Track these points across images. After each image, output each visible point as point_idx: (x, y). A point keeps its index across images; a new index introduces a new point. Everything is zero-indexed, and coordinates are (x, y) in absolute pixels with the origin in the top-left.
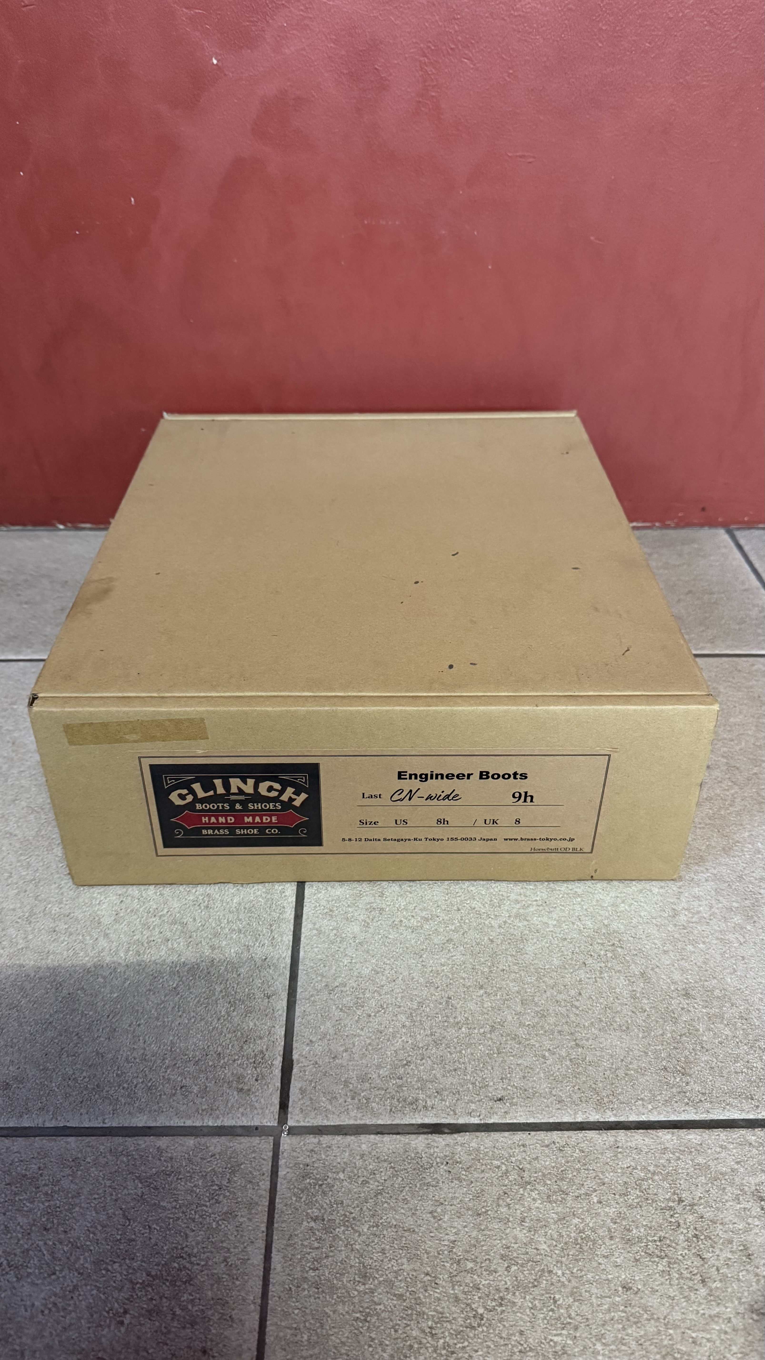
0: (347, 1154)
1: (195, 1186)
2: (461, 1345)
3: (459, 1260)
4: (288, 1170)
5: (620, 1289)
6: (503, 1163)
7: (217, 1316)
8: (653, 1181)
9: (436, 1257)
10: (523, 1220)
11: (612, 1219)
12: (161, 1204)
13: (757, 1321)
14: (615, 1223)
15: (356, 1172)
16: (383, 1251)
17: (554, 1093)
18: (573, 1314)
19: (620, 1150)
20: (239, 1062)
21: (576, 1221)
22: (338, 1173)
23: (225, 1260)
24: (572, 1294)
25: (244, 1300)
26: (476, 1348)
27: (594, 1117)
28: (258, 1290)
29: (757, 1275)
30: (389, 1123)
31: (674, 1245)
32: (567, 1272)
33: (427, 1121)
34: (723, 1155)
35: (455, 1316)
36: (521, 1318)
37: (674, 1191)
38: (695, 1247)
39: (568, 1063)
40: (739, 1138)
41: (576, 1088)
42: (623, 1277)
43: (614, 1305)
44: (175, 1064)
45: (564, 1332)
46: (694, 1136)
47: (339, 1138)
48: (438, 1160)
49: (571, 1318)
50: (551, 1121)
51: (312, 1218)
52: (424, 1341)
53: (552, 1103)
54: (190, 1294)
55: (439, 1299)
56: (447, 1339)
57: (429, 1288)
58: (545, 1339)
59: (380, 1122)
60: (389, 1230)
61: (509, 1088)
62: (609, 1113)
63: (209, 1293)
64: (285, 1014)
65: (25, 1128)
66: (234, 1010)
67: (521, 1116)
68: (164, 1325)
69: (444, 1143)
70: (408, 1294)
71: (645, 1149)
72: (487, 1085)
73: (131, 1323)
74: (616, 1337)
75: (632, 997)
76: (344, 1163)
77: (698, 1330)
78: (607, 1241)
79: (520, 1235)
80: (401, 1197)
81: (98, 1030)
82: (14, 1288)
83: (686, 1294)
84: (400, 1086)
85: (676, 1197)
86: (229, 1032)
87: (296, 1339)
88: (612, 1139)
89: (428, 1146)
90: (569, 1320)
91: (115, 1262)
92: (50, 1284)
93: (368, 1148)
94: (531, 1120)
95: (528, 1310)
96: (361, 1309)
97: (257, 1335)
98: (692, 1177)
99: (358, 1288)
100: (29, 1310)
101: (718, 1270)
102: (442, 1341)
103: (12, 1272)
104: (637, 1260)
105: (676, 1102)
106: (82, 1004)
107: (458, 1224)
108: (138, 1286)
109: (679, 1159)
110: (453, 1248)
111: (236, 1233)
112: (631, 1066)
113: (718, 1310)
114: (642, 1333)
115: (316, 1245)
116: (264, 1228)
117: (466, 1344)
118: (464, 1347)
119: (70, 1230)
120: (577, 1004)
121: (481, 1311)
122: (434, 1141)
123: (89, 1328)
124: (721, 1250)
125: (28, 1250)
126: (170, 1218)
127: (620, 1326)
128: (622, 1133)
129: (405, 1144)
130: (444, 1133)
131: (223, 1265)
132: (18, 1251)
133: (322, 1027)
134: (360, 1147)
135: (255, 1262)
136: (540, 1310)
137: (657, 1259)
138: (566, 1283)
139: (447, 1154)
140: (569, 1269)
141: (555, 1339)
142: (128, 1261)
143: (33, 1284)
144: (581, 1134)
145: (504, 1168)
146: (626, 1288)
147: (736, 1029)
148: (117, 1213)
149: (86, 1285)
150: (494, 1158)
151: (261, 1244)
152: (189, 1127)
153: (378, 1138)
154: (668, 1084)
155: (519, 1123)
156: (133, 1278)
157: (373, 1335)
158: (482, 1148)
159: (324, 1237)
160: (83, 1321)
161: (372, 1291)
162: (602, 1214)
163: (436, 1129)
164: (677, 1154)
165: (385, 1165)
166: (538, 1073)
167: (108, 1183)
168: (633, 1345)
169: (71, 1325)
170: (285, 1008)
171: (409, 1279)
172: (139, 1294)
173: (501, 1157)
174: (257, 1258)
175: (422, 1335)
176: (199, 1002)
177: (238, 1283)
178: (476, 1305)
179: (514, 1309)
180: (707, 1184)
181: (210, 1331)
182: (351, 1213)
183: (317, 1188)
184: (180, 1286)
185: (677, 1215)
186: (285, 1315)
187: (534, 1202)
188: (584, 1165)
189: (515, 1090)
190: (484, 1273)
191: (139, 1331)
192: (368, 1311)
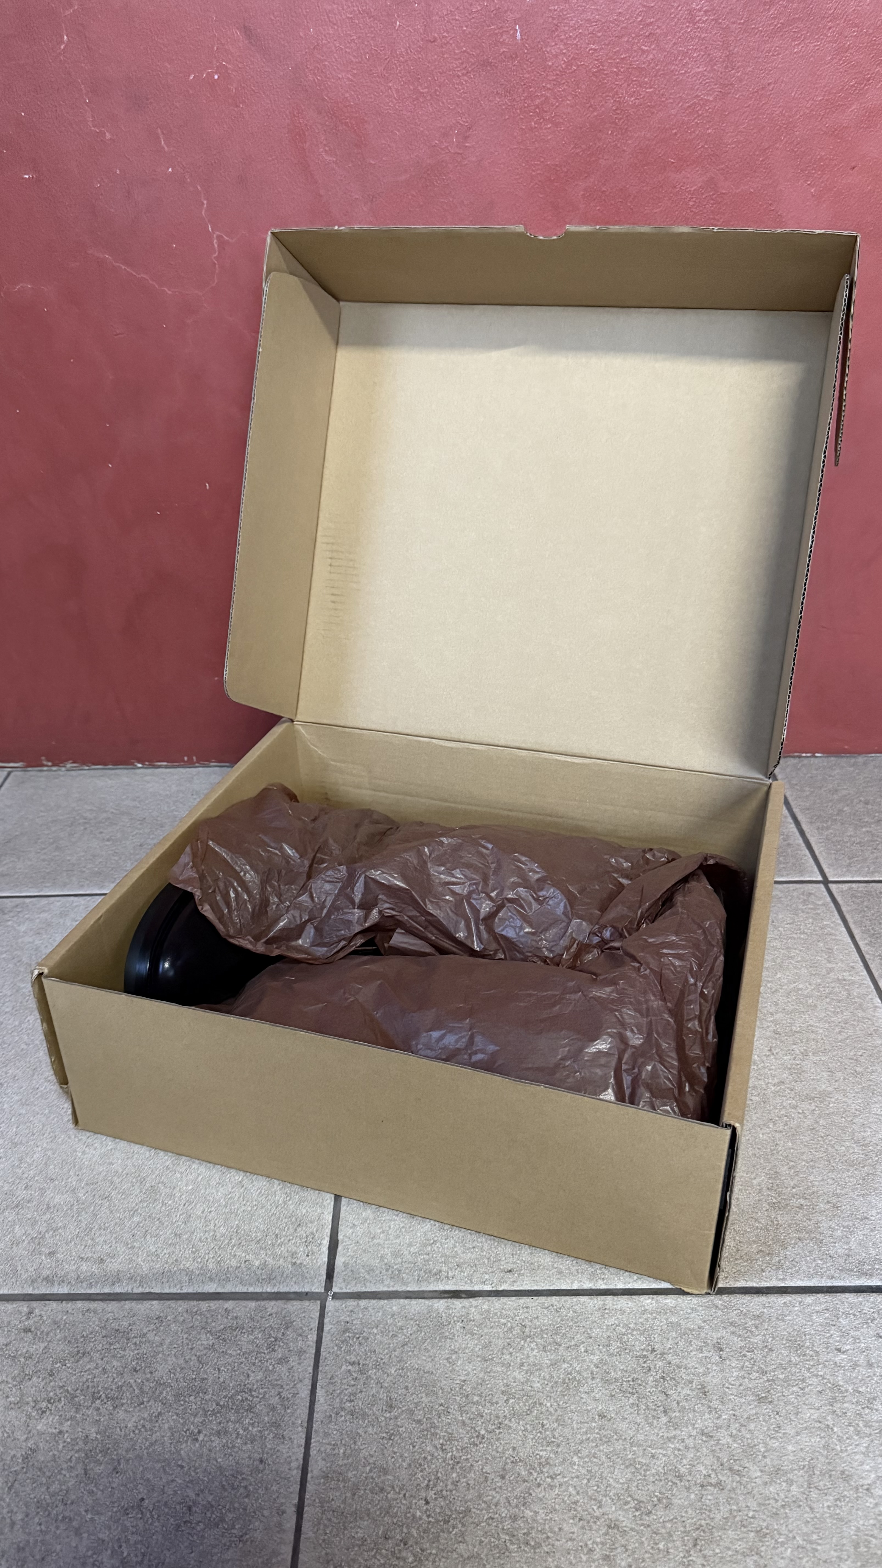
0: (380, 1314)
1: (256, 1338)
2: (465, 1457)
3: (468, 1395)
4: (332, 1326)
5: (597, 1417)
6: (508, 1321)
7: (271, 1435)
8: (632, 1335)
9: (449, 1393)
10: (522, 1365)
11: (595, 1365)
12: (228, 1352)
13: (706, 1441)
14: (597, 1367)
15: (387, 1328)
16: (407, 1388)
17: (555, 1265)
18: (557, 1435)
19: (607, 1311)
20: (293, 1241)
21: (565, 1366)
22: (373, 1328)
23: (279, 1394)
24: (557, 1420)
25: (293, 1423)
27: (588, 1285)
28: (305, 1417)
29: (710, 1407)
30: (416, 1289)
31: (644, 1384)
32: (555, 1404)
33: (448, 1288)
34: (692, 1315)
35: (462, 1436)
36: (514, 1438)
37: (649, 1344)
38: (661, 1386)
40: (708, 1302)
41: (575, 1262)
42: (600, 1408)
43: (590, 1430)
44: (240, 1243)
45: (549, 1448)
47: (374, 1301)
48: (455, 1318)
49: (554, 1438)
50: (551, 1288)
51: (350, 1363)
52: (436, 1454)
53: (553, 1274)
54: (251, 1419)
55: (450, 1424)
56: (454, 1453)
57: (442, 1415)
58: (533, 1453)
59: (409, 1289)
60: (412, 1372)
61: (518, 1262)
62: (600, 1282)
63: (266, 1419)
65: (117, 1294)
66: (290, 1200)
67: (526, 1284)
68: (230, 1441)
69: (461, 1305)
70: (425, 1419)
71: (628, 1311)
72: (500, 1260)
73: (203, 1440)
74: (590, 1452)
76: (378, 1321)
77: (657, 1448)
78: (589, 1381)
79: (519, 1377)
80: (423, 1347)
81: (176, 1216)
82: (111, 1414)
83: (650, 1421)
84: (428, 1261)
85: (649, 1347)
86: (286, 1218)
87: (334, 1452)
88: (602, 1303)
89: (448, 1308)
90: (553, 1440)
91: (191, 1395)
92: (139, 1411)
93: (398, 1309)
94: (535, 1288)
95: (520, 1432)
96: (387, 1431)
97: (303, 1450)
98: (664, 1332)
99: (385, 1415)
100: (123, 1430)
101: (678, 1403)
102: (450, 1454)
103: (109, 1403)
104: (613, 1396)
106: (163, 1195)
107: (469, 1367)
108: (209, 1413)
109: (655, 1318)
110: (463, 1385)
111: (287, 1374)
113: (674, 1433)
114: (612, 1449)
115: (353, 1383)
116: (310, 1370)
117: (469, 1456)
118: (467, 1459)
119: (155, 1371)
121: (483, 1432)
122: (453, 1304)
123: (171, 1444)
124: (682, 1388)
125: (122, 1386)
126: (235, 1362)
127: (595, 1444)
128: (610, 1298)
129: (429, 1306)
130: (461, 1298)
131: (277, 1398)
132: (114, 1387)
134: (391, 1308)
135: (303, 1395)
136: (531, 1432)
137: (629, 1395)
138: (553, 1412)
139: (463, 1313)
140: (556, 1402)
141: (541, 1453)
142: (201, 1395)
143: (126, 1411)
144: (575, 1299)
145: (509, 1325)
146: (602, 1416)
148: (192, 1358)
149: (168, 1412)
150: (501, 1317)
151: (308, 1382)
152: (251, 1293)
153: (406, 1301)
155: (525, 1290)
156: (206, 1407)
157: (395, 1450)
158: (492, 1309)
159: (359, 1377)
160: (166, 1438)
161: (396, 1418)
162: (588, 1360)
163: (456, 1294)
164: (654, 1315)
165: (411, 1322)
167: (185, 1336)
168: (604, 1458)
169: (156, 1441)
171: (426, 1409)
172: (210, 1419)
173: (508, 1316)
174: (304, 1393)
176: (260, 1193)
177: (289, 1411)
178: (479, 1428)
179: (510, 1431)
180: (677, 1338)
181: (266, 1446)
182: (382, 1359)
183: (355, 1340)
184: (243, 1413)
185: (649, 1362)
186: (326, 1435)
187: (532, 1351)
188: (576, 1323)
189: (523, 1264)
190: (487, 1404)
191: (210, 1446)
192: (392, 1432)
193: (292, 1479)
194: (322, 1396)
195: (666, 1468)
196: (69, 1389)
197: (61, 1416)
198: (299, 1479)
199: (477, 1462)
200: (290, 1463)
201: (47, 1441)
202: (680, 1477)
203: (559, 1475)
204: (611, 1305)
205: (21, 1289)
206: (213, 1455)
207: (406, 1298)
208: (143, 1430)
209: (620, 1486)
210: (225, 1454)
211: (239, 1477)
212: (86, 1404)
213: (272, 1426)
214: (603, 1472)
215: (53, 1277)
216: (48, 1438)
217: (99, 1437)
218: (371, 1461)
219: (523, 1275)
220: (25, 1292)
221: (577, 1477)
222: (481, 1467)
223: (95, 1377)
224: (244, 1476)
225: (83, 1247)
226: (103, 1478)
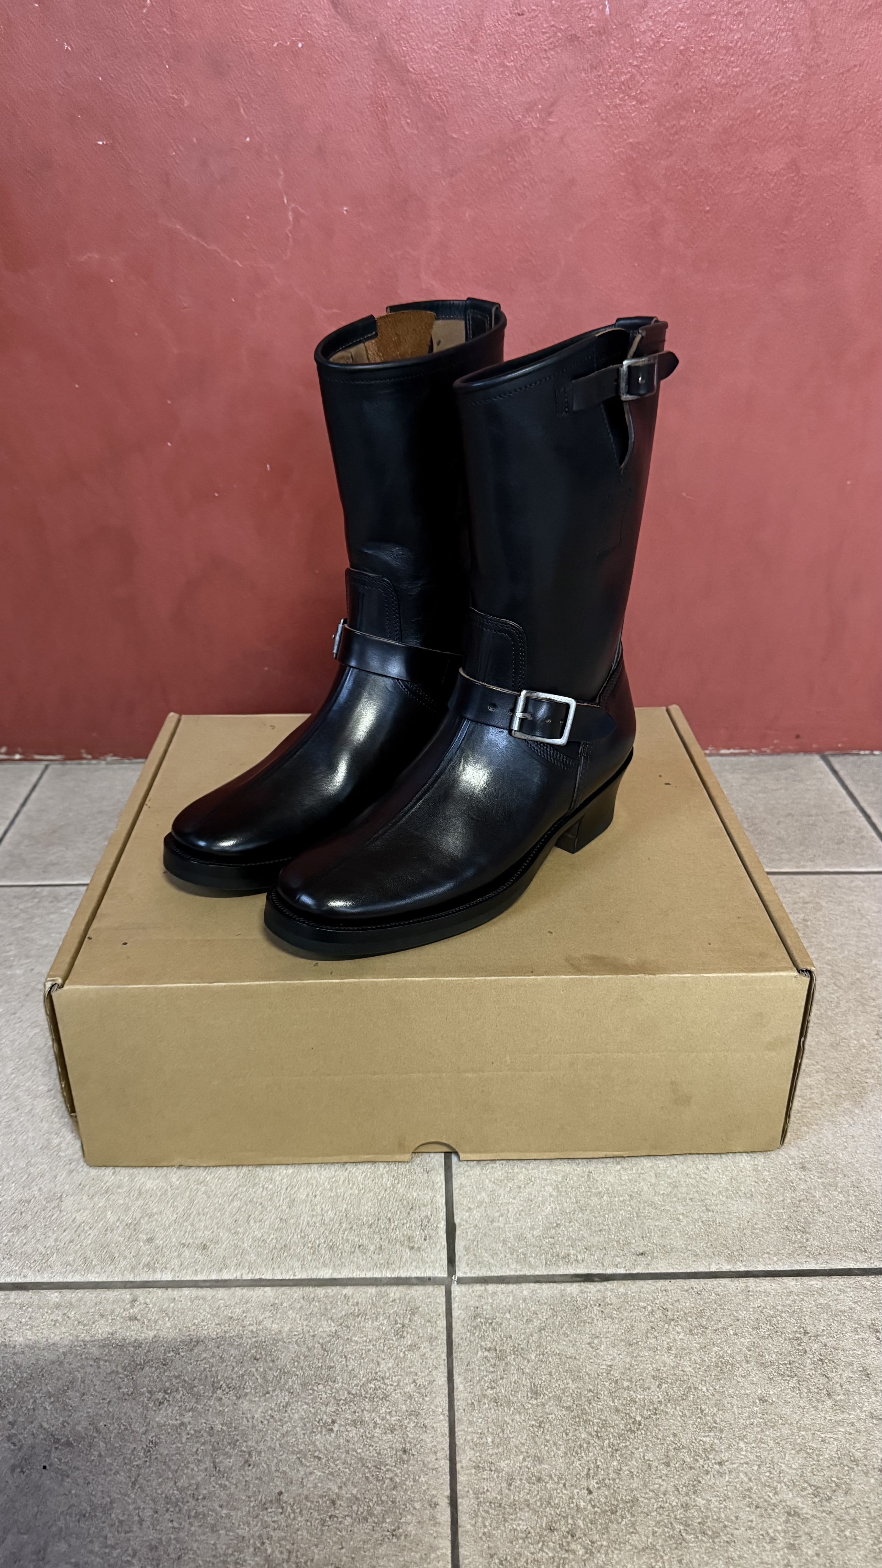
0: (511, 1299)
1: (381, 1324)
2: (624, 1445)
3: (617, 1381)
4: (461, 1312)
5: (757, 1401)
6: (648, 1305)
7: (412, 1425)
8: (781, 1317)
9: (596, 1378)
10: (670, 1349)
11: (747, 1348)
12: (354, 1338)
13: (876, 1424)
14: (750, 1350)
15: (520, 1312)
16: (550, 1374)
17: (689, 1248)
18: (718, 1420)
19: (750, 1293)
20: (408, 1225)
21: (716, 1349)
22: (505, 1313)
23: (414, 1381)
24: (716, 1405)
25: (433, 1412)
26: (637, 1447)
27: (726, 1267)
28: (445, 1404)
29: (875, 1389)
30: (545, 1273)
31: (802, 1367)
32: (711, 1388)
33: (579, 1271)
34: (842, 1296)
35: (616, 1422)
36: (673, 1424)
37: (800, 1326)
38: (821, 1369)
39: (700, 1224)
40: (855, 1283)
41: (709, 1244)
42: (760, 1392)
43: (753, 1415)
44: (351, 1227)
45: (712, 1434)
46: (815, 1282)
47: (503, 1286)
50: (689, 1271)
51: (486, 1349)
52: (592, 1442)
53: (688, 1256)
54: (387, 1408)
55: (602, 1410)
56: (611, 1440)
57: (592, 1401)
58: (695, 1439)
59: (537, 1273)
60: (554, 1357)
61: (649, 1244)
62: (739, 1264)
63: (404, 1407)
64: (444, 1186)
65: (226, 1281)
66: (398, 1183)
67: (661, 1267)
68: (368, 1431)
69: (595, 1289)
70: (575, 1406)
71: (773, 1293)
72: (630, 1243)
73: (339, 1430)
74: (756, 1437)
75: (754, 1170)
76: (509, 1306)
77: (826, 1432)
78: (744, 1364)
79: (668, 1361)
80: (561, 1332)
81: (279, 1200)
82: (235, 1404)
83: (814, 1405)
84: (553, 1244)
85: (802, 1330)
86: (396, 1201)
87: (482, 1441)
88: (743, 1285)
89: (582, 1292)
90: (714, 1425)
91: (319, 1384)
92: (265, 1401)
93: (529, 1293)
94: (671, 1271)
95: (679, 1418)
96: (535, 1418)
97: (448, 1440)
98: (815, 1314)
99: (531, 1402)
100: (250, 1421)
101: (841, 1386)
102: (607, 1442)
103: (231, 1392)
104: (771, 1379)
105: (798, 1255)
106: (262, 1179)
107: (614, 1352)
108: (342, 1402)
109: (803, 1300)
110: (611, 1371)
111: (421, 1361)
112: (756, 1226)
113: (842, 1416)
114: (779, 1434)
115: (491, 1369)
116: (444, 1356)
117: (628, 1443)
118: (626, 1446)
119: (277, 1359)
120: (706, 1176)
121: (638, 1418)
122: (587, 1288)
123: (304, 1434)
124: (843, 1370)
125: (243, 1376)
126: (362, 1350)
127: (759, 1429)
128: (751, 1280)
129: (561, 1290)
130: (594, 1281)
131: (412, 1386)
133: (479, 1197)
134: (522, 1292)
135: (440, 1383)
136: (690, 1417)
137: (788, 1378)
138: (711, 1396)
139: (599, 1297)
140: (712, 1386)
141: (704, 1439)
142: (330, 1383)
143: (251, 1401)
144: (715, 1282)
145: (650, 1308)
146: (763, 1400)
147: (849, 1195)
148: (316, 1346)
149: (297, 1401)
150: (640, 1300)
151: (444, 1369)
152: (370, 1278)
153: (537, 1285)
154: (790, 1241)
155: (661, 1273)
156: (337, 1396)
157: (548, 1437)
158: (629, 1292)
159: (498, 1363)
160: (298, 1429)
161: (543, 1405)
162: (738, 1343)
163: (588, 1278)
164: (801, 1297)
165: (545, 1307)
166: (674, 1233)
167: (305, 1323)
168: (771, 1443)
169: (288, 1432)
170: (444, 1182)
171: (575, 1396)
172: (344, 1408)
173: (647, 1300)
174: (442, 1380)
175: (590, 1437)
176: (366, 1176)
177: (427, 1399)
178: (634, 1414)
179: (667, 1417)
180: (828, 1320)
181: (407, 1436)
182: (519, 1345)
183: (488, 1325)
184: (378, 1402)
185: (803, 1344)
186: (471, 1423)
187: (678, 1335)
188: (721, 1305)
189: (655, 1246)
190: (639, 1390)
191: (347, 1436)
192: (541, 1419)
193: (440, 1469)
194: (461, 1383)
195: (839, 1452)
196: (186, 1379)
197: (180, 1407)
198: (447, 1470)
199: (638, 1449)
200: (436, 1453)
201: (169, 1433)
202: (856, 1461)
203: (727, 1461)
204: (753, 1286)
205: (120, 1276)
206: (351, 1446)
207: (536, 1282)
208: (271, 1420)
209: (794, 1471)
210: (365, 1445)
211: (382, 1468)
212: (207, 1394)
213: (410, 1415)
214: (773, 1458)
215: (155, 1263)
216: (169, 1430)
217: (225, 1428)
218: (523, 1450)
219: (656, 1257)
220: (126, 1279)
221: (747, 1463)
222: (642, 1455)
223: (212, 1366)
224: (388, 1467)
225: (182, 1233)
226: (234, 1471)
